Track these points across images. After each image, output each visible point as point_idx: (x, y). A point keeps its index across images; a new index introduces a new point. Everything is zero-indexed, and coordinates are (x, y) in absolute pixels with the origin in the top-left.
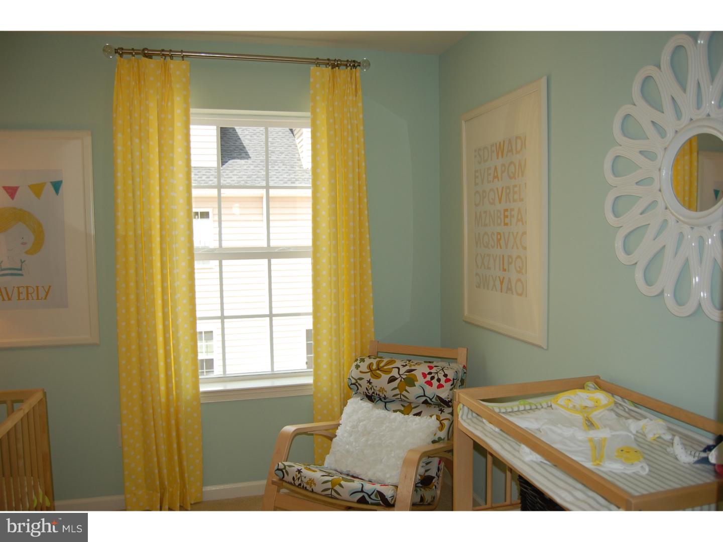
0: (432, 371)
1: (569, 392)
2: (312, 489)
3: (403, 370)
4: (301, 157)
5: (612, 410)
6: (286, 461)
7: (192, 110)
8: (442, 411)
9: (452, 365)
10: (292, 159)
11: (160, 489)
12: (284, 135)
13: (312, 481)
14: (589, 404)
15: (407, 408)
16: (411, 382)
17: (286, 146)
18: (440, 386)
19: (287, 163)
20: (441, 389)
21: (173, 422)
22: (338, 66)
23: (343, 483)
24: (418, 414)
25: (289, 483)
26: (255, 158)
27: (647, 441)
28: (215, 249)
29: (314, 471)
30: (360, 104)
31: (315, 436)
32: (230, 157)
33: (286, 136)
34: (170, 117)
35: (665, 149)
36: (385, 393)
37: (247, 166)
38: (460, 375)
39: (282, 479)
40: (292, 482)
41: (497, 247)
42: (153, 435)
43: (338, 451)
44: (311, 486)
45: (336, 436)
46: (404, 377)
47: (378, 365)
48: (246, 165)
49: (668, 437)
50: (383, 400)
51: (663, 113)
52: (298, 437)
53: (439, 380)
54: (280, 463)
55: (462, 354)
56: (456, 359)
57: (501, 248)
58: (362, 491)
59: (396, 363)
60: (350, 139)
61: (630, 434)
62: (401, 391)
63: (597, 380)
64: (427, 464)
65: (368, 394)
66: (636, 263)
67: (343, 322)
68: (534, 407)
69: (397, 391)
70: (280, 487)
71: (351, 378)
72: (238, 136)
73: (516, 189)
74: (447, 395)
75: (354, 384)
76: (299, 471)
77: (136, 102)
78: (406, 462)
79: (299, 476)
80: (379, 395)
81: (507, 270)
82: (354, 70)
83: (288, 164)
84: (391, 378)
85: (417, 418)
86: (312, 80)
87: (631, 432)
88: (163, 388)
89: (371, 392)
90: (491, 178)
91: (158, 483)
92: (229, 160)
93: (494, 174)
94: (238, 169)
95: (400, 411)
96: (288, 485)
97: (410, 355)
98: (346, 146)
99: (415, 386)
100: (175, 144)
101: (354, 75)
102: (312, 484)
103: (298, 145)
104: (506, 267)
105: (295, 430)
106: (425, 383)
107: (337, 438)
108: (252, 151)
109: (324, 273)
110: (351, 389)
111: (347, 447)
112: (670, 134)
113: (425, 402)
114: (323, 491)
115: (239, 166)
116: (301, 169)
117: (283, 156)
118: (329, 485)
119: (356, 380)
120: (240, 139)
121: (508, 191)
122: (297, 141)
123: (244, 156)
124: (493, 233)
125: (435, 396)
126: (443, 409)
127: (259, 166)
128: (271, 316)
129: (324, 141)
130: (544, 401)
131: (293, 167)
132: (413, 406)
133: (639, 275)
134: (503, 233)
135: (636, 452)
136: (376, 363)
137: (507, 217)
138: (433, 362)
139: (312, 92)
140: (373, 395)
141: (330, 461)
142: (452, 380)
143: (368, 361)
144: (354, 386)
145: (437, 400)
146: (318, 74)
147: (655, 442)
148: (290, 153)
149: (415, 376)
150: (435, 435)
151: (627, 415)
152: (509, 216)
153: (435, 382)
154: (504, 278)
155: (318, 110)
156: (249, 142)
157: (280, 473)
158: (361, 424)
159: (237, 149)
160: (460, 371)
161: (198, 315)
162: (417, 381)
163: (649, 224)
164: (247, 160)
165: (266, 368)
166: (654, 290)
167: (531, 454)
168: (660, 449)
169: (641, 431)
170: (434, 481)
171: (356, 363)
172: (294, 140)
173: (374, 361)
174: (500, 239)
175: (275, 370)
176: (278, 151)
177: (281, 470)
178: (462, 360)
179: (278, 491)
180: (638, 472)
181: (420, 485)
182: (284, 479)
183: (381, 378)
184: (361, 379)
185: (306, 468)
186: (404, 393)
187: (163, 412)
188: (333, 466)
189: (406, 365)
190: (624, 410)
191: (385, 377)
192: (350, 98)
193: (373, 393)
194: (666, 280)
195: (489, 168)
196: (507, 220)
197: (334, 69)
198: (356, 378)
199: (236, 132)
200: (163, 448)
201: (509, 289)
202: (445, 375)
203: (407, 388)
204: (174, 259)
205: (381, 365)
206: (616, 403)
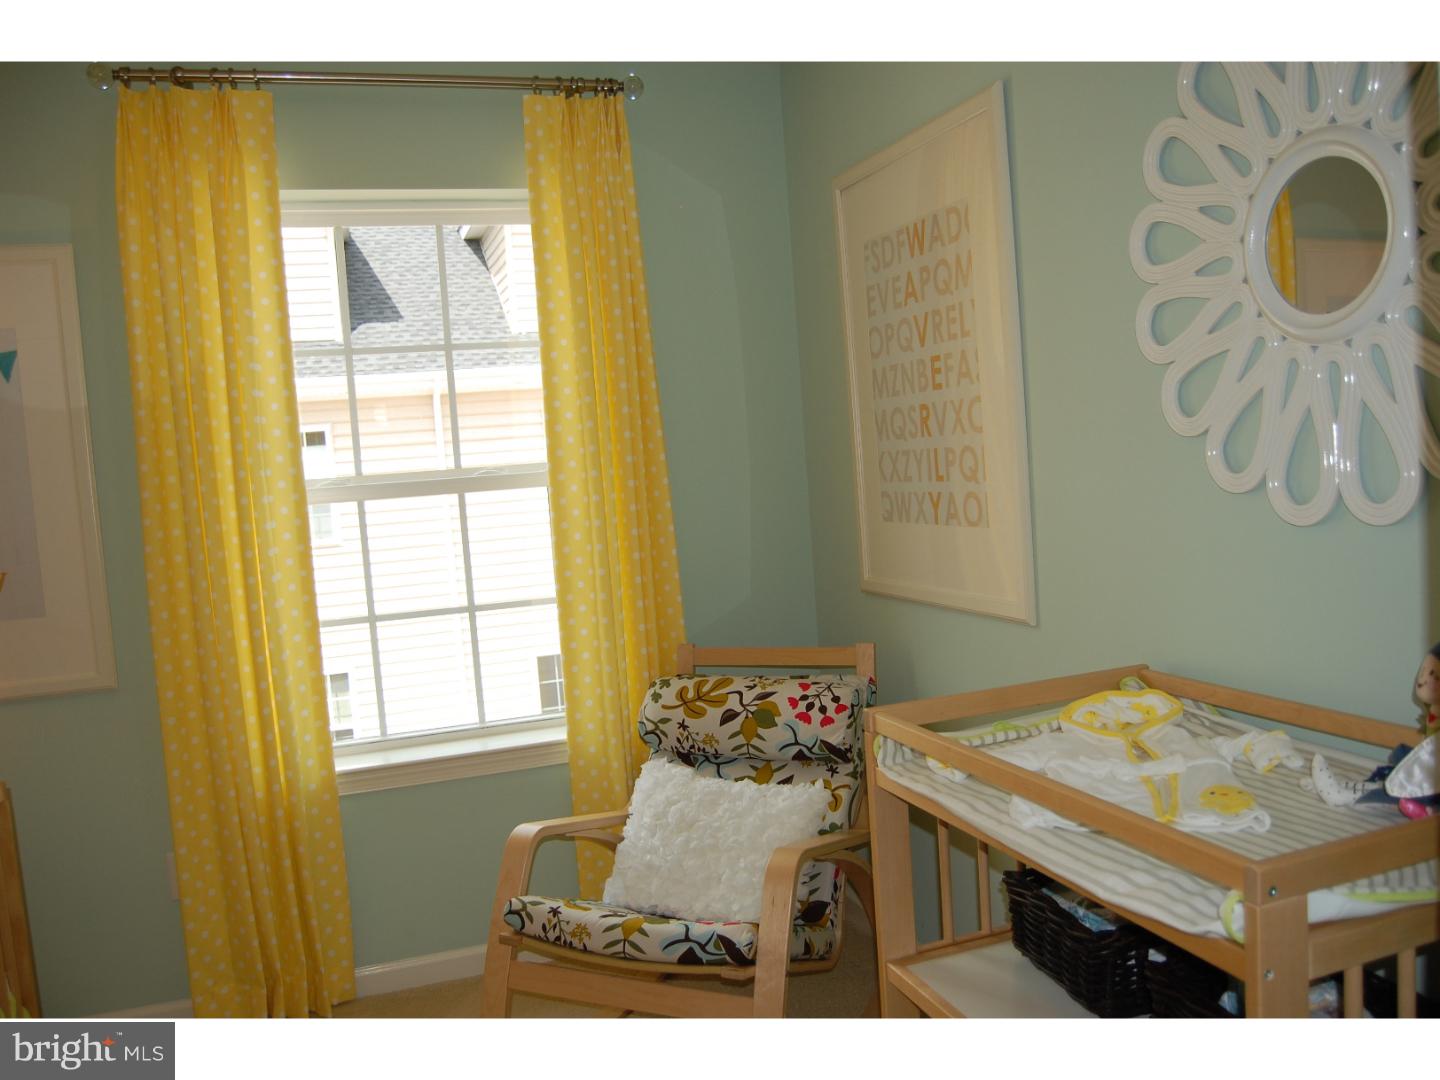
0: (808, 693)
1: (1091, 697)
2: (584, 946)
3: (748, 697)
4: (505, 310)
5: (1179, 725)
6: (526, 895)
7: (284, 194)
8: (833, 771)
9: (847, 679)
10: (489, 316)
11: (266, 979)
12: (469, 268)
13: (582, 930)
14: (1135, 717)
15: (763, 770)
16: (766, 717)
17: (475, 290)
18: (827, 721)
19: (477, 324)
20: (828, 728)
21: (284, 838)
22: (578, 90)
23: (646, 926)
24: (788, 781)
25: (535, 938)
26: (412, 318)
27: (1257, 774)
28: (348, 479)
29: (586, 909)
30: (628, 167)
31: (577, 842)
32: (362, 319)
33: (472, 270)
34: (237, 206)
35: (1251, 197)
36: (716, 745)
37: (397, 334)
38: (865, 696)
39: (520, 932)
40: (542, 935)
41: (923, 435)
42: (244, 869)
43: (630, 868)
44: (581, 940)
45: (622, 839)
46: (753, 709)
47: (698, 687)
48: (396, 332)
49: (1296, 763)
50: (713, 760)
51: (1242, 126)
52: (545, 845)
53: (823, 709)
54: (513, 900)
55: (864, 657)
56: (855, 667)
57: (930, 434)
58: (687, 939)
59: (735, 683)
60: (612, 238)
61: (1223, 763)
62: (748, 739)
63: (1144, 672)
64: (812, 878)
65: (681, 750)
66: (1206, 432)
67: (621, 611)
68: (1024, 734)
69: (740, 740)
70: (516, 949)
71: (645, 721)
72: (373, 276)
73: (955, 314)
74: (841, 737)
75: (652, 732)
76: (555, 912)
77: (163, 180)
78: (772, 875)
79: (555, 920)
80: (704, 749)
81: (945, 478)
82: (612, 97)
83: (478, 327)
84: (728, 714)
85: (786, 788)
86: (527, 121)
87: (1223, 758)
88: (258, 770)
89: (687, 745)
90: (901, 297)
91: (260, 967)
92: (360, 324)
93: (907, 288)
94: (378, 341)
95: (749, 777)
96: (533, 943)
97: (760, 668)
98: (603, 252)
99: (776, 725)
100: (251, 263)
101: (611, 109)
102: (584, 936)
103: (497, 288)
104: (942, 472)
105: (540, 831)
106: (797, 717)
107: (626, 842)
108: (405, 304)
109: (577, 512)
110: (646, 742)
111: (649, 857)
112: (1258, 168)
113: (799, 757)
114: (606, 947)
115: (379, 335)
116: (506, 335)
117: (469, 310)
118: (618, 934)
119: (655, 724)
120: (378, 281)
121: (937, 319)
122: (495, 280)
123: (391, 315)
124: (912, 408)
125: (819, 742)
126: (835, 767)
127: (421, 333)
128: (472, 609)
129: (558, 245)
130: (1042, 720)
131: (489, 333)
132: (774, 766)
133: (1213, 453)
134: (933, 404)
135: (1240, 793)
136: (694, 687)
137: (938, 371)
138: (807, 677)
139: (528, 146)
140: (692, 750)
141: (613, 890)
142: (849, 706)
143: (677, 685)
144: (652, 737)
145: (821, 750)
146: (539, 108)
147: (1273, 775)
148: (482, 305)
149: (774, 705)
150: (824, 818)
151: (1209, 733)
152: (943, 370)
153: (815, 714)
154: (939, 494)
155: (543, 182)
156: (397, 286)
157: (515, 919)
158: (673, 808)
159: (372, 302)
160: (864, 688)
161: (323, 615)
162: (780, 715)
163: (1227, 351)
164: (395, 323)
165: (469, 718)
166: (1248, 479)
167: (1034, 815)
168: (1282, 785)
169: (1243, 758)
170: (828, 911)
171: (652, 691)
172: (489, 278)
173: (690, 684)
174: (928, 416)
175: (488, 718)
176: (458, 301)
177: (517, 913)
178: (866, 669)
179: (514, 957)
180: (1251, 827)
181: (800, 922)
182: (524, 931)
183: (706, 717)
184: (665, 721)
185: (568, 904)
186: (755, 741)
187: (262, 820)
188: (622, 900)
189: (755, 686)
190: (1203, 725)
191: (715, 713)
192: (608, 154)
193: (692, 747)
194: (1268, 458)
195: (897, 279)
196: (939, 378)
197: (572, 98)
198: (656, 721)
199: (370, 269)
200: (266, 893)
201: (951, 516)
202: (836, 699)
203: (761, 731)
204: (266, 500)
205: (705, 689)
206: (1186, 713)
